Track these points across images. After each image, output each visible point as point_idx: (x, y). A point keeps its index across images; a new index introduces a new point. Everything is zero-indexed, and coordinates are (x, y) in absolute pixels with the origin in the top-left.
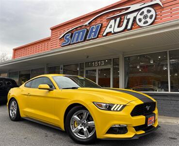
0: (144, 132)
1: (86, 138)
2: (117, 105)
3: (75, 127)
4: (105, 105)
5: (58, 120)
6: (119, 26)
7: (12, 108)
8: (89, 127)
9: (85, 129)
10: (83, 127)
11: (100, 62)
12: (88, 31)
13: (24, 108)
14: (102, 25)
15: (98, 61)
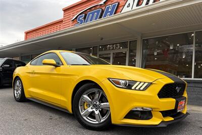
0: (173, 119)
1: (97, 122)
2: (141, 82)
3: (85, 109)
4: (123, 82)
5: (65, 100)
6: (138, 5)
7: (17, 88)
8: (102, 109)
9: (97, 112)
10: (94, 110)
11: (115, 46)
12: (103, 11)
13: (29, 88)
14: (119, 4)
15: (113, 44)
